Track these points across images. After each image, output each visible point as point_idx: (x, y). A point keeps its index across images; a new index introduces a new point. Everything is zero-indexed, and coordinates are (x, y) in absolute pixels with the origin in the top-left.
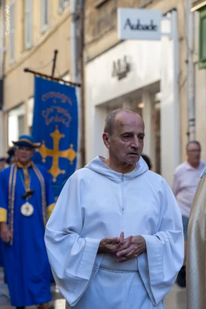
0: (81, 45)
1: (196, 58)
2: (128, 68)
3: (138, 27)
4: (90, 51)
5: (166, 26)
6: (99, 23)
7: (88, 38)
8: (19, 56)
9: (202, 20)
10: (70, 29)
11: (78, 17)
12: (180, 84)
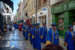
0: (36, 10)
1: (51, 13)
2: (42, 13)
3: (44, 9)
4: (38, 11)
5: (47, 9)
6: (39, 8)
7: (37, 10)
8: (29, 11)
9: (51, 9)
10: (35, 9)
11: (36, 7)
12: (48, 16)
